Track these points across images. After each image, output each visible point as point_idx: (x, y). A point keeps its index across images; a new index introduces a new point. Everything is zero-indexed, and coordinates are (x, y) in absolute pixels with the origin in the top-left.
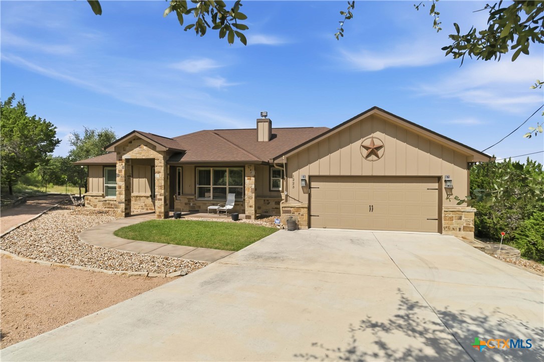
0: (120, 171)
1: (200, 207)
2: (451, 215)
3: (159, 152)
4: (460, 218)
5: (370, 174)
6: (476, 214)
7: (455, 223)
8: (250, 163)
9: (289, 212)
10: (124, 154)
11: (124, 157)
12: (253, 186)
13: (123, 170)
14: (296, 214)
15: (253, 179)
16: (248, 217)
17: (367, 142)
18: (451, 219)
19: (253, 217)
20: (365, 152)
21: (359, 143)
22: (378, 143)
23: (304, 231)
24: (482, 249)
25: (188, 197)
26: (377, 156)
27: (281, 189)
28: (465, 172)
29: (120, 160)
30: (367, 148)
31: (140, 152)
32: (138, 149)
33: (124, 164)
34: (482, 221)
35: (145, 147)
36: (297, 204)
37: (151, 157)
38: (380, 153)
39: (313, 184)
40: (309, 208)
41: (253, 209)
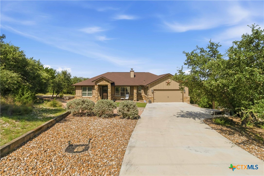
0: (96, 88)
1: (116, 98)
2: (185, 98)
3: (110, 83)
4: (187, 99)
5: (168, 89)
6: (190, 98)
7: (186, 100)
8: (135, 86)
9: (149, 99)
10: (97, 83)
11: (97, 84)
12: (136, 92)
13: (97, 88)
14: (151, 99)
15: (136, 90)
16: (135, 101)
17: (167, 81)
18: (185, 99)
19: (136, 101)
20: (167, 84)
21: (165, 81)
22: (169, 82)
23: (153, 103)
24: (191, 105)
25: (113, 96)
26: (169, 84)
27: (141, 92)
28: (188, 88)
29: (96, 85)
30: (167, 83)
31: (103, 83)
32: (102, 82)
33: (97, 86)
34: (191, 100)
35: (105, 81)
36: (151, 97)
37: (107, 84)
38: (170, 84)
39: (154, 92)
40: (154, 98)
41: (136, 98)
